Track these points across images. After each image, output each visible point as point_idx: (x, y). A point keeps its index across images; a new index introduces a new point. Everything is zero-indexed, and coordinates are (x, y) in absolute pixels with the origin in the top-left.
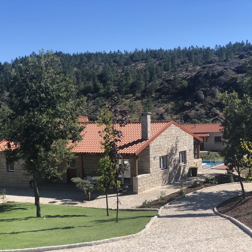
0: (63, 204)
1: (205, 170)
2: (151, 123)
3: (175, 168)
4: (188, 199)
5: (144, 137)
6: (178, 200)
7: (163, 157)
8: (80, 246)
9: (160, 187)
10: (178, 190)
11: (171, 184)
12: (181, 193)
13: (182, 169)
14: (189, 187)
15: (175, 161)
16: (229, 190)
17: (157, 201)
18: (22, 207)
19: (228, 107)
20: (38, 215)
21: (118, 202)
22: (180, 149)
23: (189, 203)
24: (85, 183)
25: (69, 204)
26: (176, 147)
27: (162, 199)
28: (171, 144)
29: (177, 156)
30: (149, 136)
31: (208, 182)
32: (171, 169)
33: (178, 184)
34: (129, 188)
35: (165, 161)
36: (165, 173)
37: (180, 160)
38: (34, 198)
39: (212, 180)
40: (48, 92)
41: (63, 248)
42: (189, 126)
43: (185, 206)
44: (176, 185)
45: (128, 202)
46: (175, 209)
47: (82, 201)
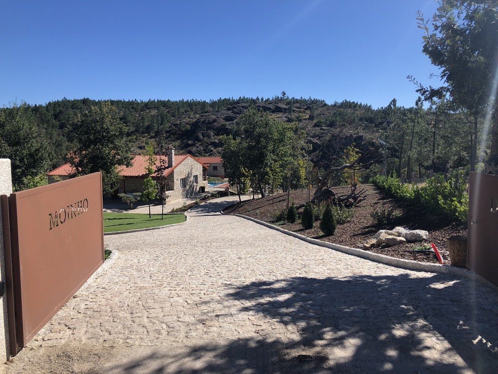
0: (112, 212)
1: (210, 188)
2: (175, 155)
3: (190, 187)
4: (202, 207)
5: (170, 166)
6: (195, 207)
7: (182, 179)
9: (181, 199)
10: (194, 201)
11: (188, 198)
12: (196, 203)
13: (195, 188)
14: (201, 200)
15: (190, 182)
16: (228, 201)
17: (181, 208)
19: (226, 145)
22: (194, 174)
23: (204, 209)
24: (129, 197)
25: (117, 212)
26: (191, 172)
27: (184, 207)
28: (188, 170)
29: (192, 179)
30: (173, 164)
31: (214, 196)
32: (188, 187)
34: (160, 201)
35: (184, 182)
36: (183, 191)
37: (193, 181)
39: (216, 195)
40: (108, 132)
42: (200, 159)
43: (202, 211)
44: (192, 199)
45: (156, 210)
47: (126, 210)
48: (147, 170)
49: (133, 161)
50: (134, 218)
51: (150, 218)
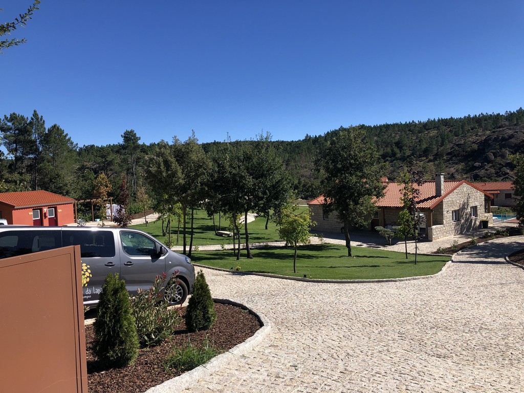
0: (368, 247)
1: (495, 223)
2: (444, 181)
3: (467, 220)
4: (479, 248)
5: (438, 193)
6: (469, 248)
7: (455, 211)
8: (387, 281)
9: (453, 236)
10: (469, 240)
11: (463, 234)
12: (472, 242)
13: (473, 222)
14: (480, 238)
15: (466, 214)
16: (520, 241)
17: (450, 248)
18: (337, 248)
19: (520, 167)
20: (350, 255)
21: (416, 248)
22: (472, 204)
23: (481, 251)
24: (386, 231)
25: (373, 247)
26: (468, 203)
27: (455, 246)
28: (463, 200)
29: (469, 210)
30: (443, 193)
31: (499, 234)
32: (463, 221)
33: (469, 235)
34: (425, 237)
35: (457, 215)
36: (457, 225)
37: (471, 214)
38: (345, 241)
39: (503, 232)
40: (356, 159)
41: (373, 282)
42: (479, 184)
43: (477, 254)
44: (467, 236)
45: (425, 248)
46: (468, 256)
47: (384, 245)
48: (402, 200)
49: (384, 191)
50: (387, 258)
51: (407, 258)
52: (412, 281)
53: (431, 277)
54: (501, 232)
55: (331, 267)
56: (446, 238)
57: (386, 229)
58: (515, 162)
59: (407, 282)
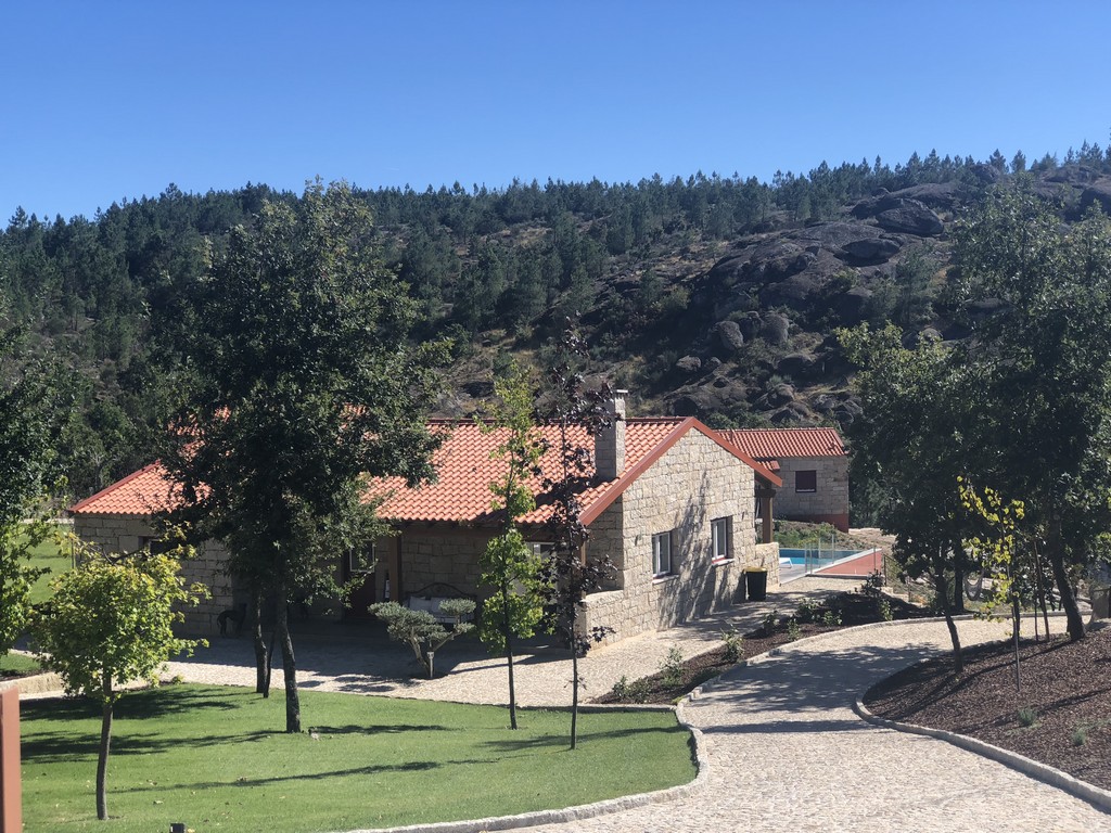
0: (343, 689)
2: (628, 423)
3: (699, 572)
4: (756, 673)
5: (606, 473)
6: (727, 676)
7: (662, 537)
9: (653, 633)
10: (716, 645)
11: (687, 625)
12: (728, 654)
13: (720, 576)
14: (750, 636)
15: (698, 549)
16: (882, 644)
17: (656, 678)
18: (220, 701)
19: (868, 374)
20: (293, 725)
22: (715, 512)
23: (767, 687)
24: (417, 622)
25: (365, 689)
26: (702, 504)
27: (673, 672)
28: (686, 494)
29: (705, 534)
30: (622, 465)
31: (818, 615)
32: (686, 575)
33: (707, 627)
35: (670, 548)
36: (668, 590)
37: (712, 547)
38: (255, 669)
39: (821, 611)
42: (743, 437)
43: (758, 697)
44: (706, 631)
46: (729, 706)
47: (406, 678)
48: (499, 493)
49: (437, 456)
50: (439, 728)
51: (514, 726)
52: (623, 815)
53: (684, 793)
54: (815, 612)
55: (242, 783)
56: (634, 640)
57: (414, 614)
58: (855, 355)
59: (608, 819)
